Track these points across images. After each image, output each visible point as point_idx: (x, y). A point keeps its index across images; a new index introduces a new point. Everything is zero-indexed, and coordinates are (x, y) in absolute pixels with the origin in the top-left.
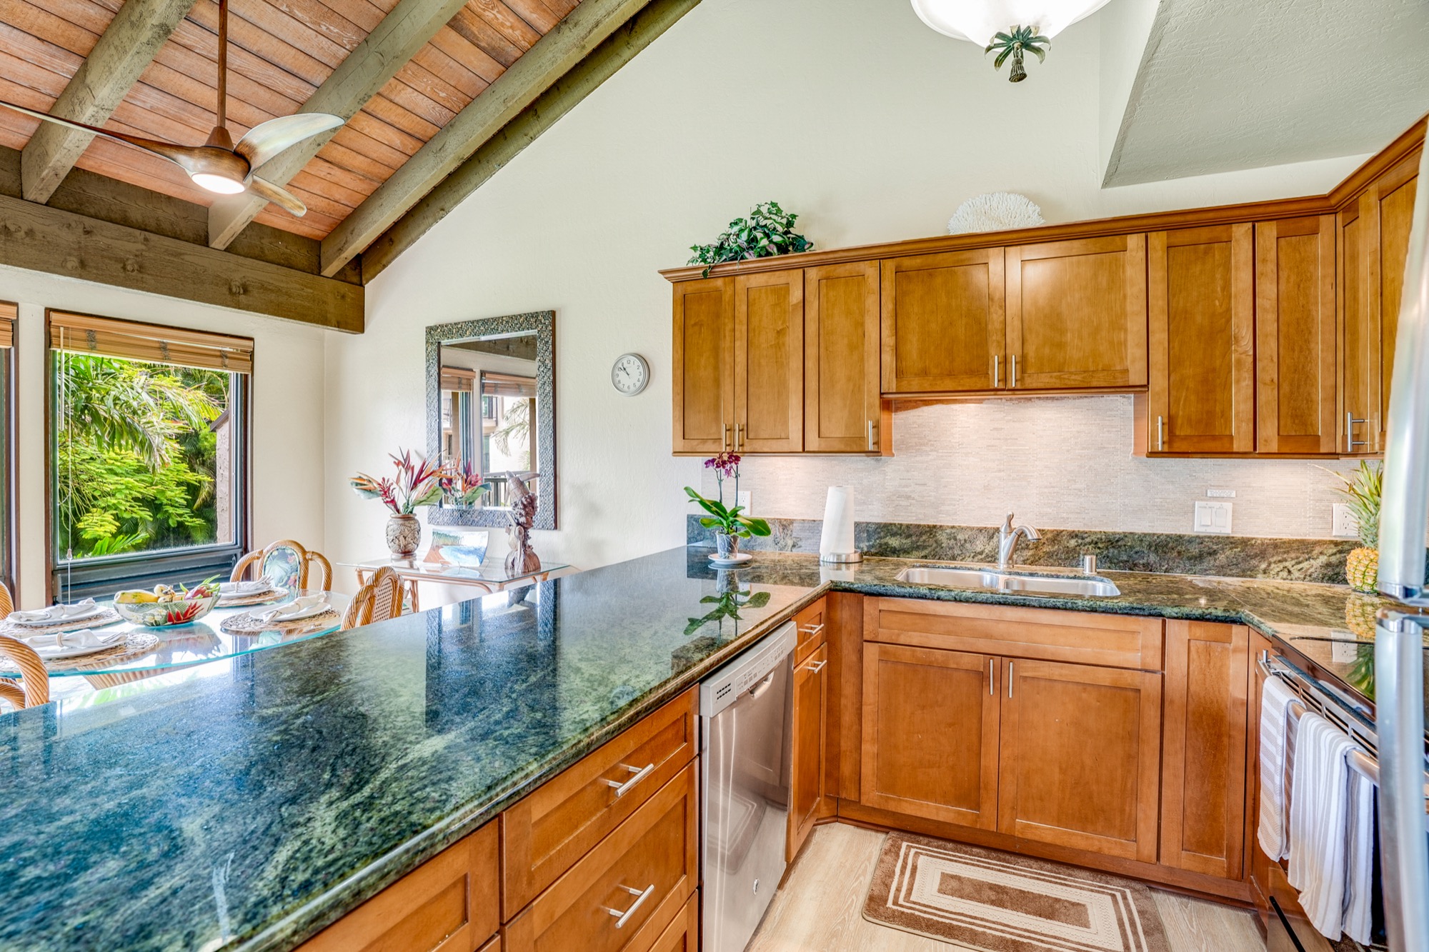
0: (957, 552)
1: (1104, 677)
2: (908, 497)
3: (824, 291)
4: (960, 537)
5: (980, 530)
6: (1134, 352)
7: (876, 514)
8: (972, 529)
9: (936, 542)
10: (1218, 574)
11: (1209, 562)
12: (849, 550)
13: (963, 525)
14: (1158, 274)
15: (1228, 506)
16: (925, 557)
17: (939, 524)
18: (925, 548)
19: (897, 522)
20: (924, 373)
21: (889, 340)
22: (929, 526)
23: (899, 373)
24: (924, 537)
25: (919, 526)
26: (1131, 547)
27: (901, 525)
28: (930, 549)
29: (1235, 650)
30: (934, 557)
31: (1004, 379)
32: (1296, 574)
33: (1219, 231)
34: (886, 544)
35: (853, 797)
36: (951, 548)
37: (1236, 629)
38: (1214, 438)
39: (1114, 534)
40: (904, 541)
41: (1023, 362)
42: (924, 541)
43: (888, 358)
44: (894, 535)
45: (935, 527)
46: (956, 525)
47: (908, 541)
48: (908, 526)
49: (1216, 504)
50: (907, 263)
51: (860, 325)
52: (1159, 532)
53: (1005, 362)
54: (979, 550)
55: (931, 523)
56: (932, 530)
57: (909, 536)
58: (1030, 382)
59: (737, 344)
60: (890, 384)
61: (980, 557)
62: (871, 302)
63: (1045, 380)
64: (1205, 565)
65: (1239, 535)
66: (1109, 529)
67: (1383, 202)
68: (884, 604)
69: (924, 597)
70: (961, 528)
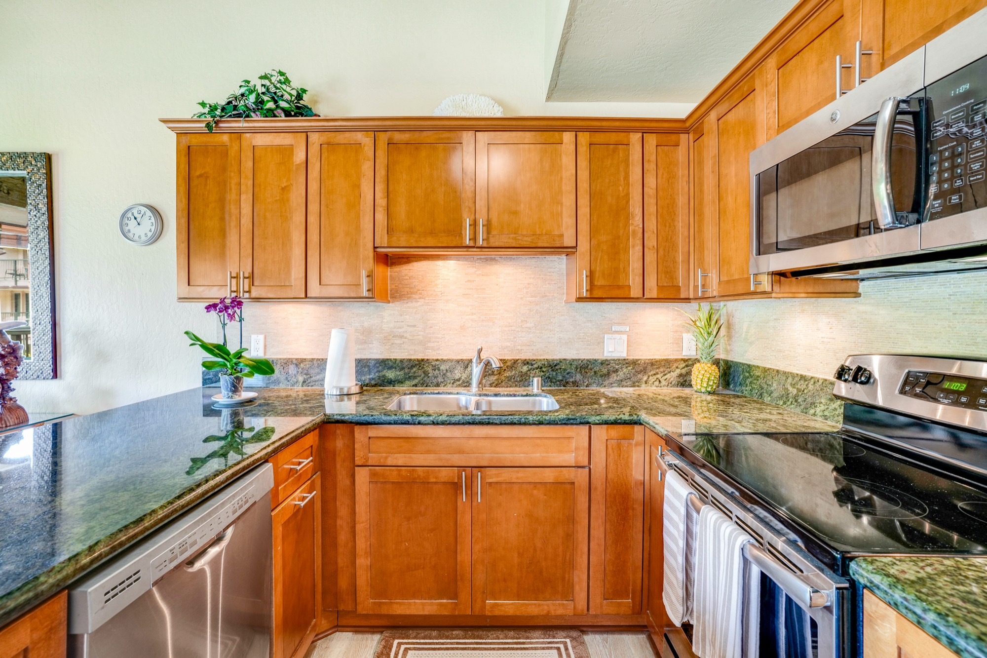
0: (440, 380)
1: (549, 476)
2: (402, 337)
3: (324, 156)
4: (443, 367)
5: (458, 361)
6: (568, 221)
7: (376, 352)
8: (451, 361)
9: (424, 372)
10: (619, 386)
11: (614, 377)
12: (350, 383)
13: (445, 358)
14: (583, 163)
15: (625, 337)
16: (416, 385)
17: (426, 358)
18: (415, 378)
19: (392, 357)
20: (411, 231)
21: (381, 202)
22: (418, 360)
23: (390, 230)
24: (414, 369)
25: (410, 360)
26: (565, 370)
27: (396, 360)
28: (419, 379)
29: (637, 445)
30: (422, 385)
31: (474, 238)
32: (663, 383)
33: (621, 136)
34: (384, 376)
35: (350, 608)
36: (436, 377)
37: (637, 428)
38: (619, 287)
39: (553, 360)
40: (398, 373)
41: (488, 225)
42: (415, 372)
43: (381, 217)
44: (390, 368)
45: (423, 360)
46: (440, 358)
47: (402, 372)
48: (402, 361)
49: (617, 336)
50: (398, 137)
51: (357, 186)
52: (582, 358)
53: (474, 224)
54: (457, 377)
55: (420, 357)
56: (420, 363)
57: (403, 369)
58: (494, 242)
59: (243, 197)
60: (382, 239)
61: (458, 383)
62: (367, 167)
63: (504, 240)
64: (611, 380)
65: (631, 358)
66: (550, 357)
67: (720, 121)
68: (373, 431)
69: (407, 423)
70: (443, 361)
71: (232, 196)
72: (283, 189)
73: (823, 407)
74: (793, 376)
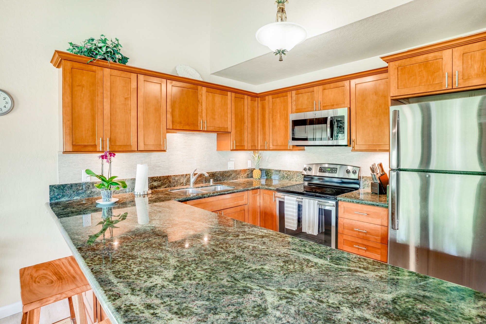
0: (175, 184)
2: (159, 167)
4: (176, 179)
5: (182, 175)
6: (229, 123)
8: (179, 175)
9: (169, 181)
10: (232, 180)
11: (231, 177)
13: (177, 174)
14: (233, 104)
15: (233, 162)
16: (166, 187)
17: (170, 175)
18: (165, 184)
19: (156, 176)
20: (180, 123)
22: (167, 176)
23: (172, 122)
24: (165, 180)
25: (163, 177)
26: (217, 176)
27: (157, 177)
28: (167, 184)
30: (169, 187)
31: (202, 127)
32: (244, 177)
33: (242, 96)
34: (153, 185)
36: (174, 183)
38: (242, 146)
39: (213, 172)
40: (159, 183)
42: (165, 182)
43: (169, 116)
44: (155, 181)
45: (168, 176)
46: (175, 175)
47: (160, 182)
48: (160, 177)
49: (231, 162)
51: (159, 102)
52: (222, 171)
53: (203, 122)
54: (182, 182)
56: (168, 177)
57: (160, 181)
59: (105, 100)
60: (170, 126)
61: (182, 184)
62: (164, 94)
64: (230, 178)
65: (235, 169)
66: (212, 171)
67: (273, 99)
70: (176, 176)
71: (99, 99)
72: (125, 98)
73: (295, 178)
74: (286, 171)
